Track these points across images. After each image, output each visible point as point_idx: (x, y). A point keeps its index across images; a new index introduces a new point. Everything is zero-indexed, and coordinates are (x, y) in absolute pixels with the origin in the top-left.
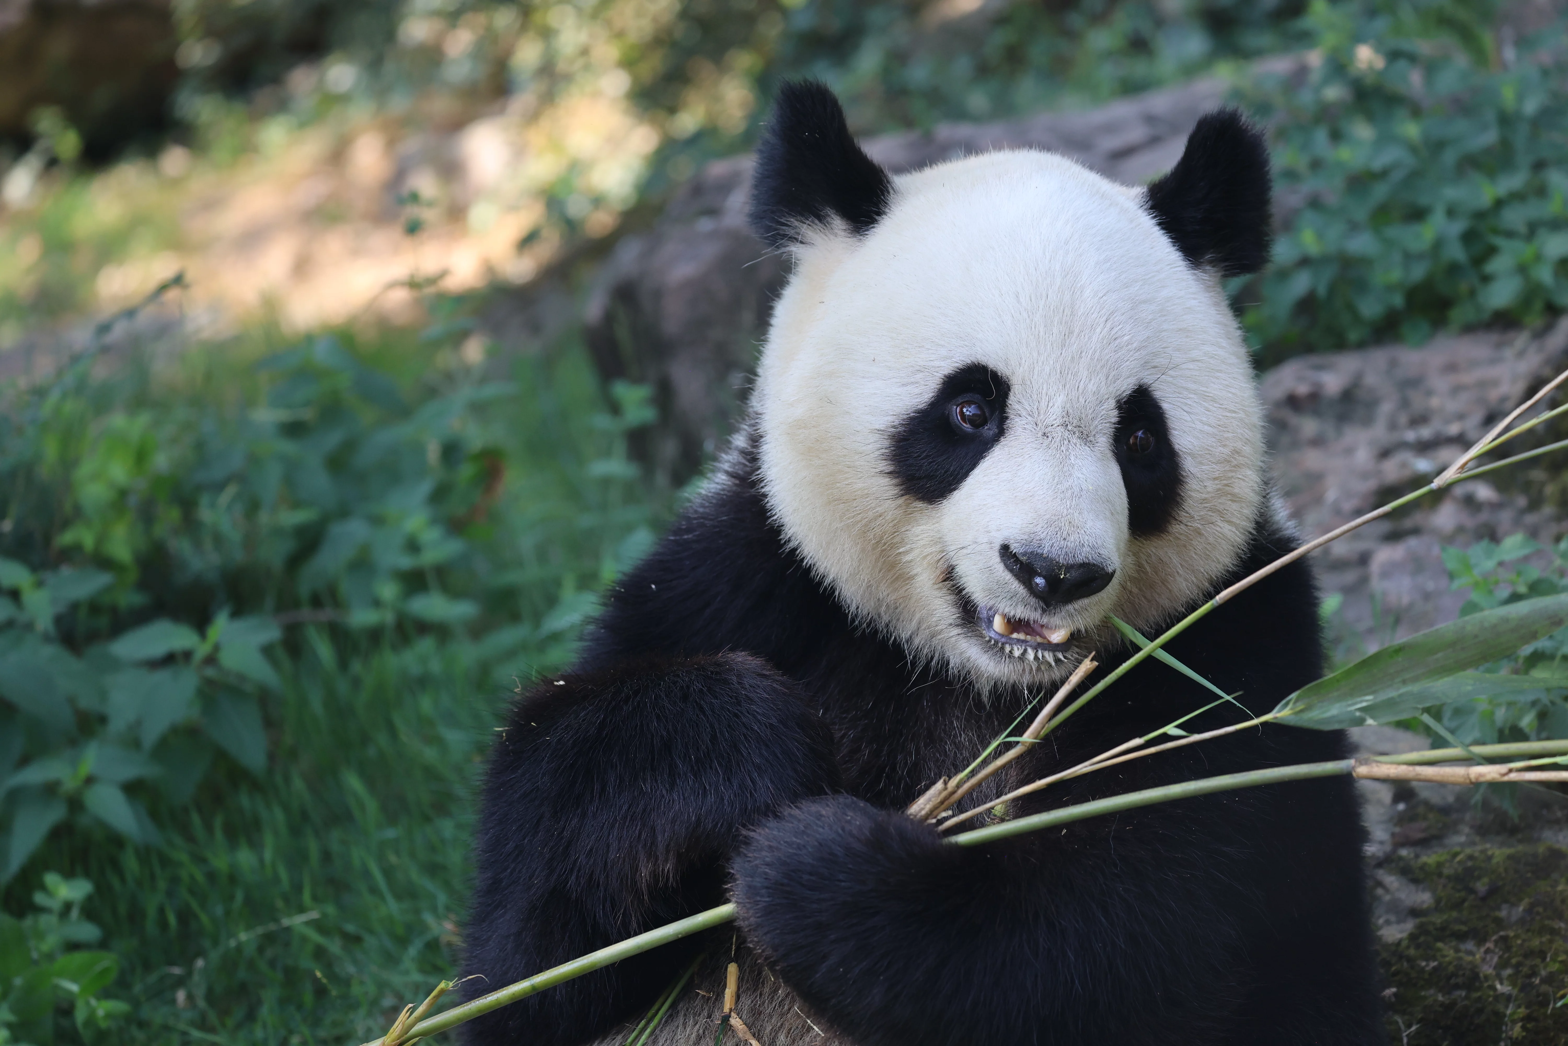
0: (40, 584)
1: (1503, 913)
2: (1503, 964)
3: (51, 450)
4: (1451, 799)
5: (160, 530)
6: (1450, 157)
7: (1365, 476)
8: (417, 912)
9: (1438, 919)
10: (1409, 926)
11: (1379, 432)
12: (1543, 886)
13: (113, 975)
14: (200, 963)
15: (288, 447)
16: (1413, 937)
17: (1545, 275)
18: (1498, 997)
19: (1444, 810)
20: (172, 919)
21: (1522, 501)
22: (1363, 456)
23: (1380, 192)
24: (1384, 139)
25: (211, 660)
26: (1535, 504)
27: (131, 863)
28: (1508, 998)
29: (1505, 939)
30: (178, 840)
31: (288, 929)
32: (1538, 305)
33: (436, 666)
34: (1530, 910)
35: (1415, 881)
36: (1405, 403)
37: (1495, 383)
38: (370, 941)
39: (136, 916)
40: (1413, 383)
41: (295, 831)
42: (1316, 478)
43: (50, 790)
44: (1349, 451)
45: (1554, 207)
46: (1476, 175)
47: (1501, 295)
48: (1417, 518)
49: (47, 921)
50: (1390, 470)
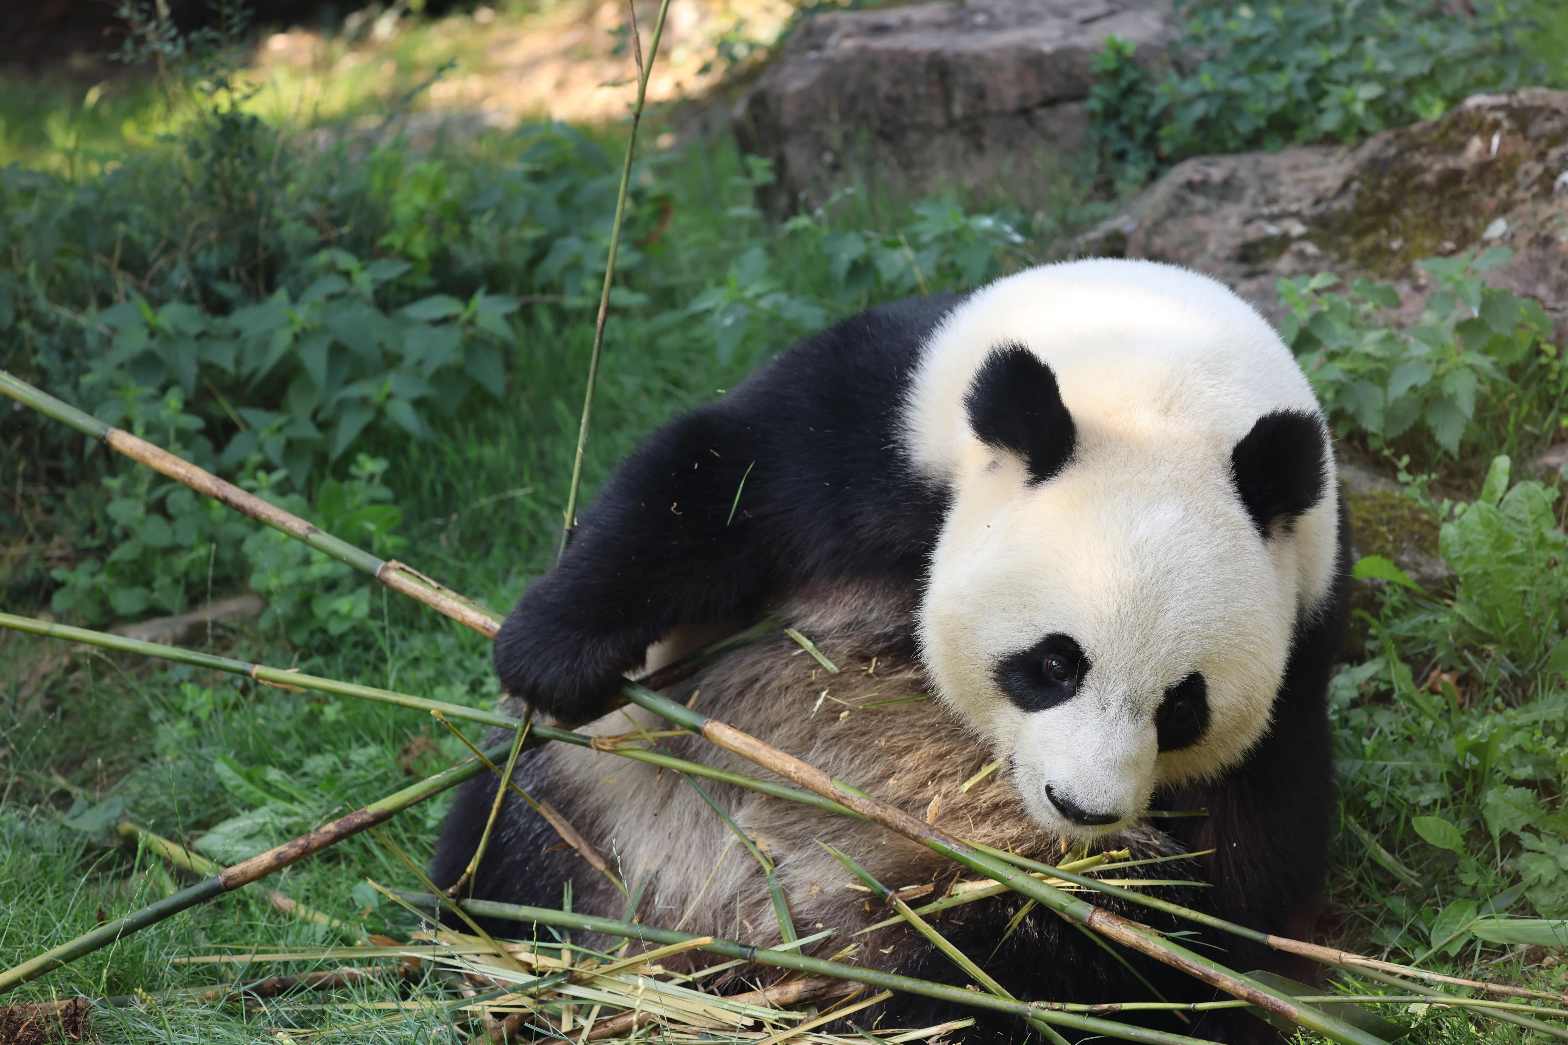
0: (364, 268)
3: (377, 183)
5: (446, 238)
6: (1301, 31)
7: (1234, 235)
11: (1245, 207)
13: (398, 521)
14: (454, 517)
15: (531, 188)
17: (1358, 110)
20: (439, 489)
21: (1335, 256)
22: (1234, 223)
23: (1255, 51)
24: (1260, 17)
25: (471, 322)
26: (1343, 258)
27: (414, 451)
30: (446, 438)
31: (513, 499)
32: (1354, 130)
33: (619, 335)
36: (1263, 190)
37: (1322, 179)
39: (416, 485)
40: (1269, 177)
41: (522, 436)
42: (1202, 236)
43: (364, 401)
44: (1225, 219)
45: (1365, 66)
46: (1317, 44)
47: (1329, 122)
48: (1266, 264)
49: (359, 485)
50: (1252, 233)
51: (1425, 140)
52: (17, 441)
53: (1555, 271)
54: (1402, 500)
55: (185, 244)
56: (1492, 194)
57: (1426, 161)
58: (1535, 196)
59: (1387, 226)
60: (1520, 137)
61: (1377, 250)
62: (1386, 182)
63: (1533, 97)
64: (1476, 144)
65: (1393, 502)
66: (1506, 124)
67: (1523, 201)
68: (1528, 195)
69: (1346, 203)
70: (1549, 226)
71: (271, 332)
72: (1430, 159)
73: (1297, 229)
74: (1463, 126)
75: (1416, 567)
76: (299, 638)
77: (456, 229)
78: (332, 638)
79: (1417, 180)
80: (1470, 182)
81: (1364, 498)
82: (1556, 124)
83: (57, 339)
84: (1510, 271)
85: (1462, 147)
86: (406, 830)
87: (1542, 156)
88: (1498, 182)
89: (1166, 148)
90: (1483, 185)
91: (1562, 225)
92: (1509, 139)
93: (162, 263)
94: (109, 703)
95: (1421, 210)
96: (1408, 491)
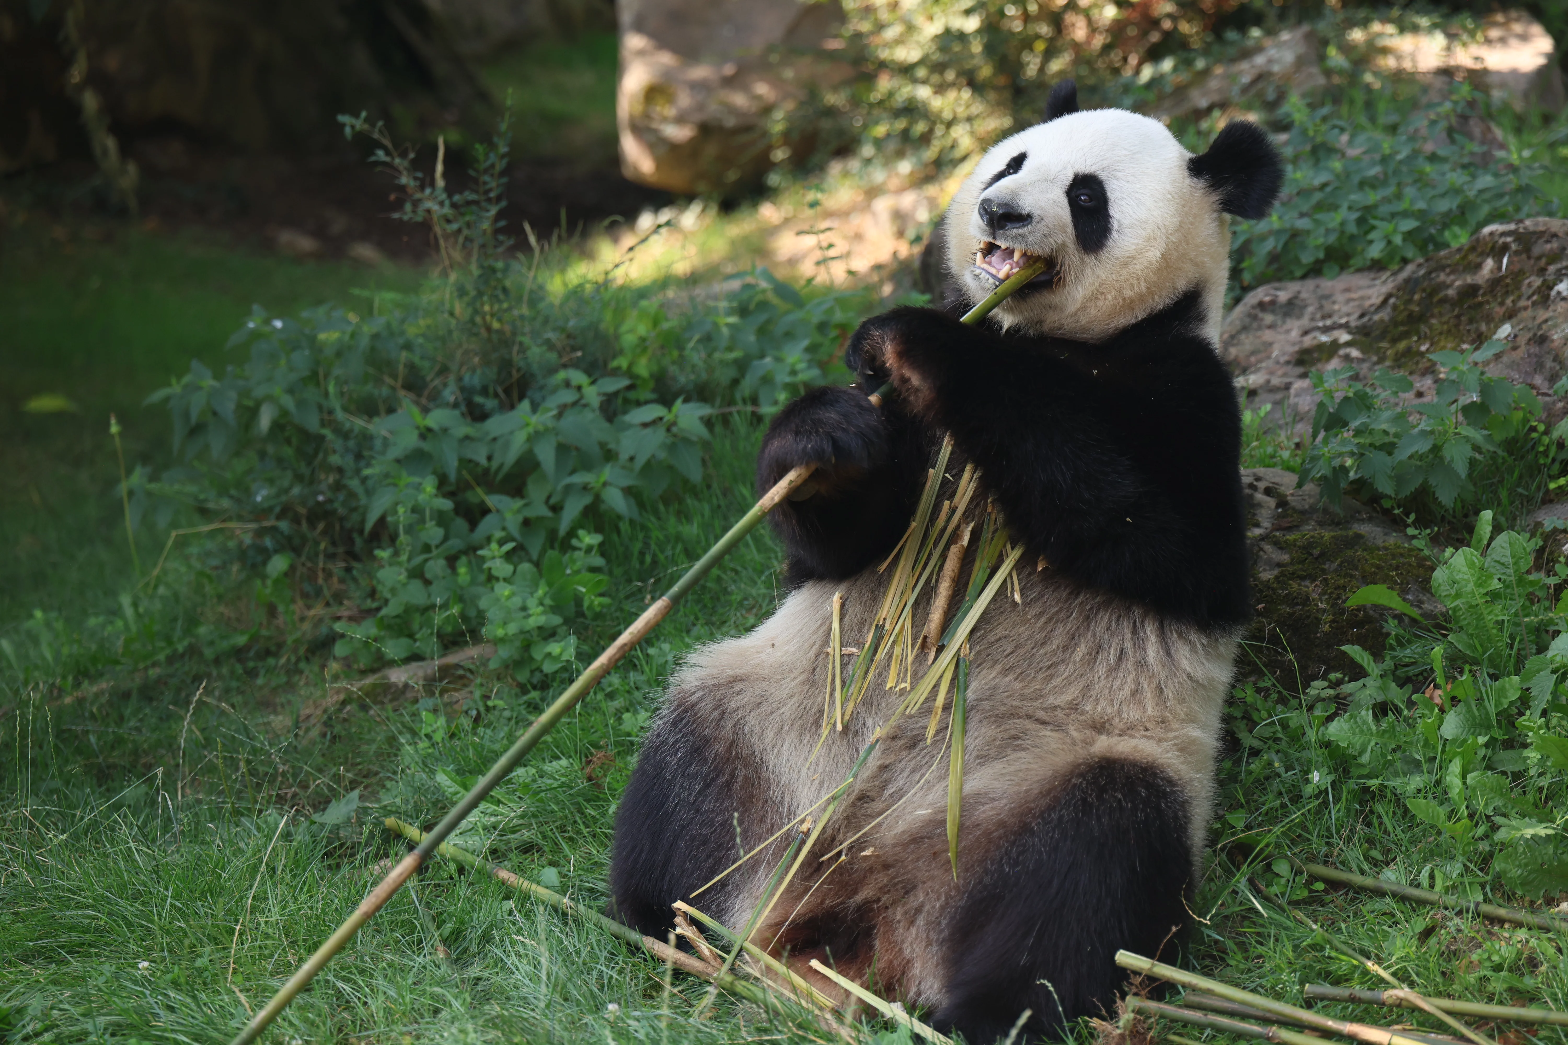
0: (593, 384)
1: (1326, 567)
2: (1324, 593)
3: (608, 316)
4: (1307, 507)
5: (665, 362)
6: (1356, 179)
7: (1294, 344)
8: (770, 558)
9: (1291, 569)
10: (1276, 572)
11: (1305, 322)
12: (1350, 553)
13: (605, 585)
14: (652, 581)
16: (1276, 578)
17: (1398, 240)
18: (1318, 610)
19: (1303, 512)
21: (1375, 358)
22: (1295, 334)
23: (1318, 196)
25: (674, 424)
26: (1381, 360)
27: (624, 527)
28: (1324, 611)
29: (1326, 580)
30: (653, 519)
32: (1398, 259)
34: (1340, 565)
35: (1281, 548)
36: (1321, 307)
37: (1369, 298)
38: (744, 573)
39: (628, 556)
40: (1327, 297)
43: (585, 488)
44: (1288, 331)
45: (1404, 205)
46: (1367, 189)
47: (1375, 251)
48: (1319, 366)
49: (577, 554)
50: (1308, 341)
51: (1449, 262)
52: (321, 526)
53: (1549, 364)
54: (1410, 550)
55: (454, 367)
56: (1502, 304)
57: (1449, 280)
58: (1534, 304)
59: (1418, 333)
60: (1524, 256)
61: (1408, 352)
62: (1417, 297)
63: (1537, 224)
64: (1489, 263)
65: (1402, 551)
66: (1514, 247)
67: (1526, 308)
68: (1529, 303)
69: (1384, 315)
70: (1544, 327)
71: (512, 433)
72: (1452, 277)
73: (1345, 337)
74: (1479, 250)
75: (1419, 604)
76: (523, 676)
77: (675, 353)
78: (546, 675)
79: (1441, 295)
80: (1484, 295)
81: (1379, 549)
82: (1555, 245)
83: (351, 444)
84: (1512, 365)
85: (1479, 266)
86: (587, 826)
87: (1542, 271)
88: (1507, 293)
89: (1247, 277)
90: (1495, 297)
91: (1555, 326)
92: (1515, 259)
93: (437, 382)
94: (369, 731)
95: (1445, 319)
96: (1415, 542)
